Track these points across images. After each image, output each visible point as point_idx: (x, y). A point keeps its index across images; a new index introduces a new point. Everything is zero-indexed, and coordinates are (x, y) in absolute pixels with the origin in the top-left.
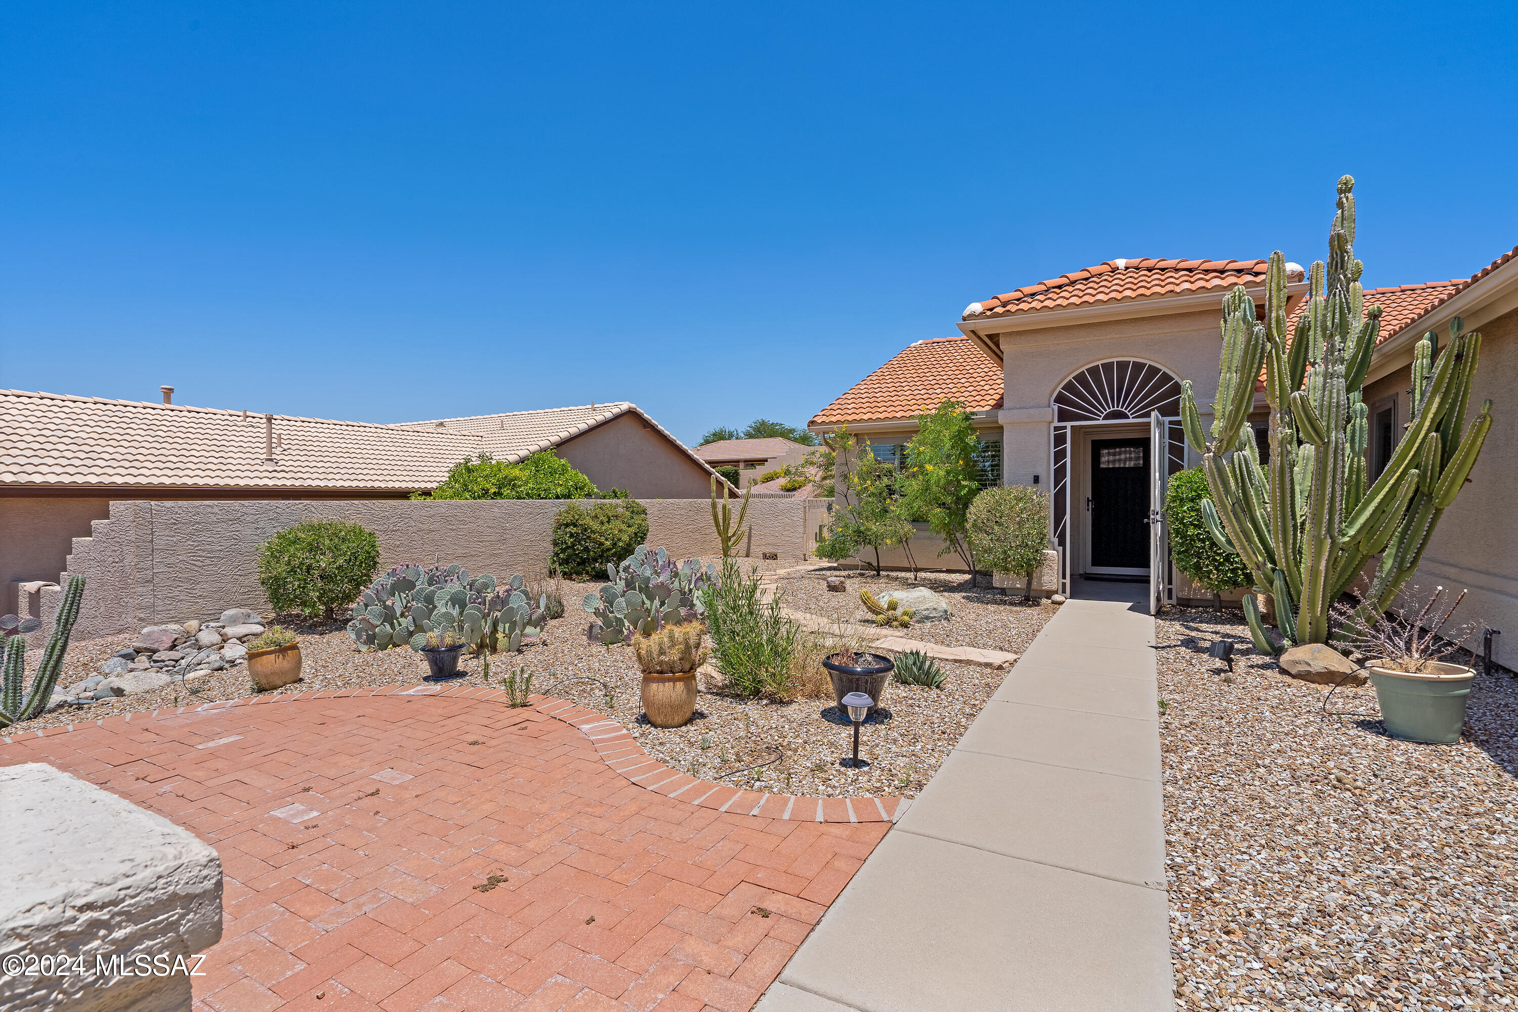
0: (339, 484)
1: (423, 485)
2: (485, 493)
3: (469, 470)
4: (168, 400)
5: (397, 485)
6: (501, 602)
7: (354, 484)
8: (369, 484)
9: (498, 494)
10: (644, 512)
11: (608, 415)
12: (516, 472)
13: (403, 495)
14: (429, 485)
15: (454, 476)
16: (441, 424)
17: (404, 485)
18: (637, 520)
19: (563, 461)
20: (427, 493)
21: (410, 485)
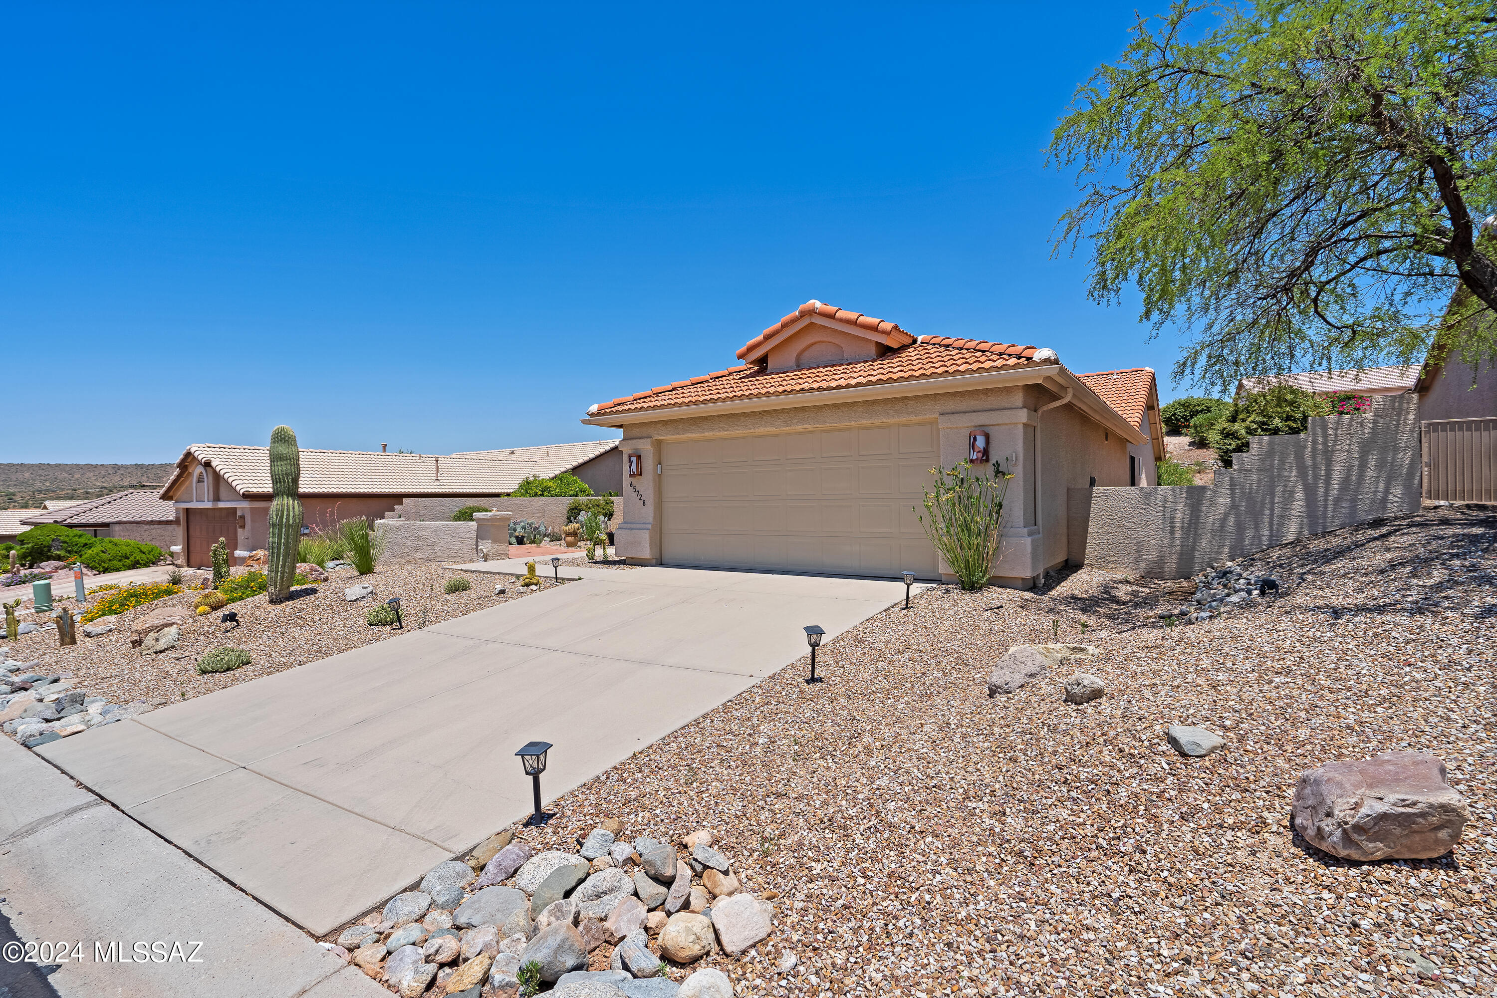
0: (468, 491)
1: (506, 491)
2: (536, 495)
3: (528, 483)
4: (384, 451)
5: (494, 491)
6: (536, 528)
7: (475, 491)
8: (481, 491)
9: (542, 495)
10: (612, 503)
11: (607, 448)
12: (551, 484)
13: (497, 495)
14: (509, 491)
15: (521, 486)
16: (513, 453)
17: (497, 491)
18: (608, 507)
19: (575, 478)
20: (508, 495)
21: (500, 491)
